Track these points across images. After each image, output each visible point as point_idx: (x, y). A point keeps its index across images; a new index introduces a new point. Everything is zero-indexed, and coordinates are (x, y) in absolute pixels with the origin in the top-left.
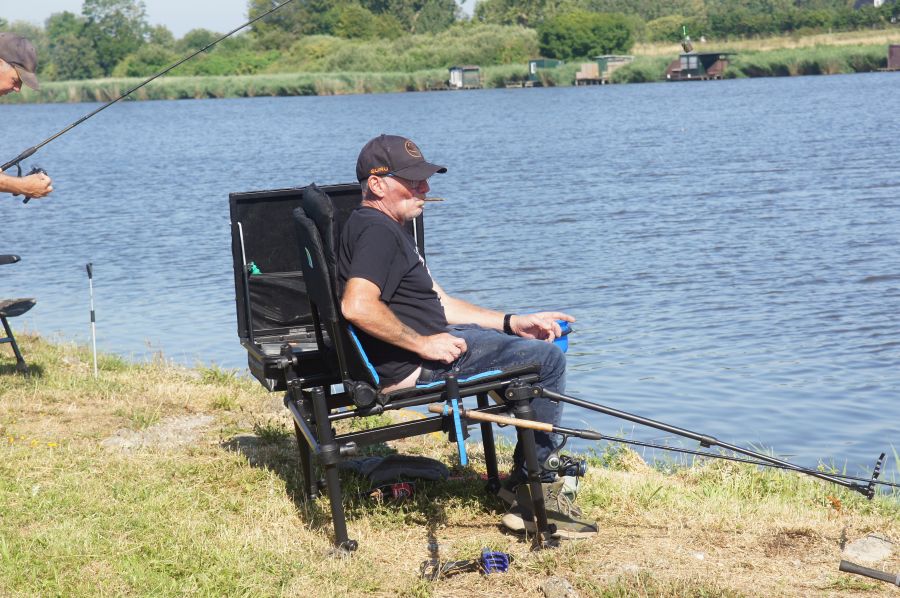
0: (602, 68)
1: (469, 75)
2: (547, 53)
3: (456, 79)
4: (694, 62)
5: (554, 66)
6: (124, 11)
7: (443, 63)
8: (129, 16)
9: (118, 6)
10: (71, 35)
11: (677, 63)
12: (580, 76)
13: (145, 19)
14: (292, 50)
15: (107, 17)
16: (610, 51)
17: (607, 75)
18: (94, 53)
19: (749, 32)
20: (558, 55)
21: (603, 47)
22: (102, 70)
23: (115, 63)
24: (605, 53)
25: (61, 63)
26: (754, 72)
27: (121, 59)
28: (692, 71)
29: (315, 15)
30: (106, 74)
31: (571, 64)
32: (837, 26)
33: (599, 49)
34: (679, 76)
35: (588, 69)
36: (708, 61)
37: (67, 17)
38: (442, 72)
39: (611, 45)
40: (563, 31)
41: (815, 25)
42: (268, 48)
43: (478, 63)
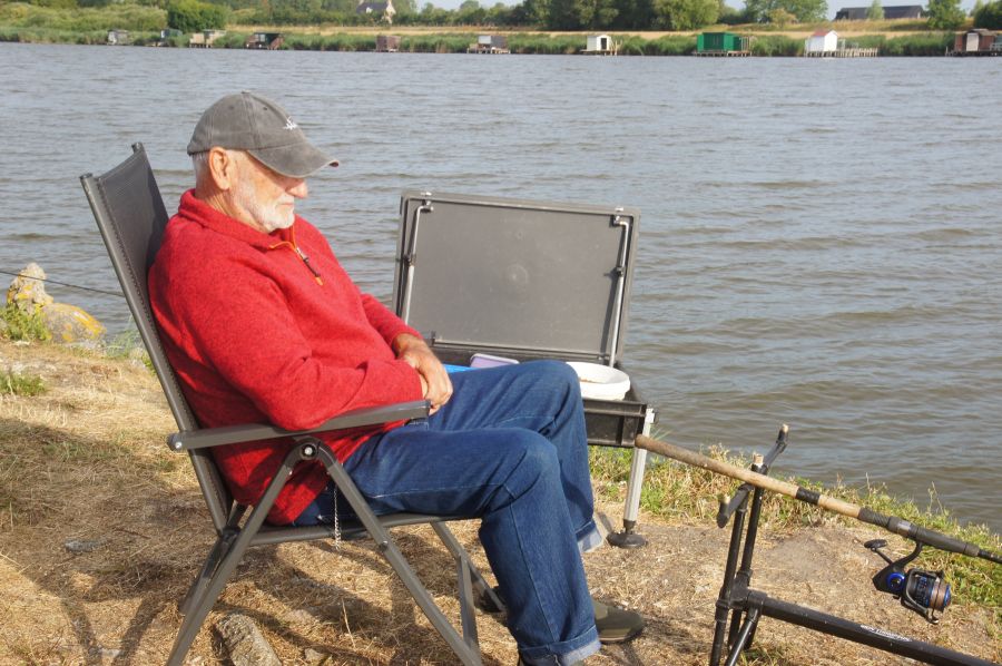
0: (207, 37)
1: (121, 36)
2: (172, 25)
3: (112, 37)
4: (263, 38)
5: (176, 34)
7: (104, 27)
11: (252, 37)
12: (192, 41)
16: (212, 27)
17: (209, 42)
19: (295, 22)
20: (179, 27)
21: (207, 24)
24: (207, 28)
26: (299, 46)
28: (262, 43)
31: (187, 34)
32: (345, 22)
33: (204, 25)
34: (255, 46)
35: (197, 38)
36: (271, 37)
38: (104, 32)
39: (212, 23)
40: (181, 12)
41: (333, 21)
43: (127, 29)
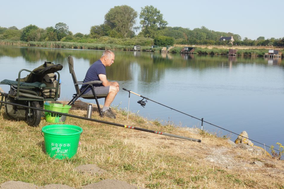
0: (167, 48)
1: (138, 47)
2: (155, 44)
3: (135, 48)
4: (187, 49)
5: (157, 47)
6: (64, 28)
8: (65, 29)
9: (63, 26)
10: (52, 32)
11: (183, 49)
12: (162, 50)
13: (68, 30)
14: (100, 39)
15: (60, 28)
17: (168, 50)
18: (56, 36)
19: (197, 44)
20: (158, 45)
21: (168, 44)
22: (58, 40)
23: (61, 39)
24: (168, 45)
25: (49, 37)
26: (200, 52)
27: (63, 38)
28: (187, 51)
29: (105, 32)
30: (59, 40)
31: (161, 47)
32: (216, 44)
34: (184, 52)
35: (164, 49)
36: (190, 49)
37: (51, 28)
38: (132, 46)
40: (159, 40)
41: (211, 44)
42: (94, 38)
43: (140, 45)
